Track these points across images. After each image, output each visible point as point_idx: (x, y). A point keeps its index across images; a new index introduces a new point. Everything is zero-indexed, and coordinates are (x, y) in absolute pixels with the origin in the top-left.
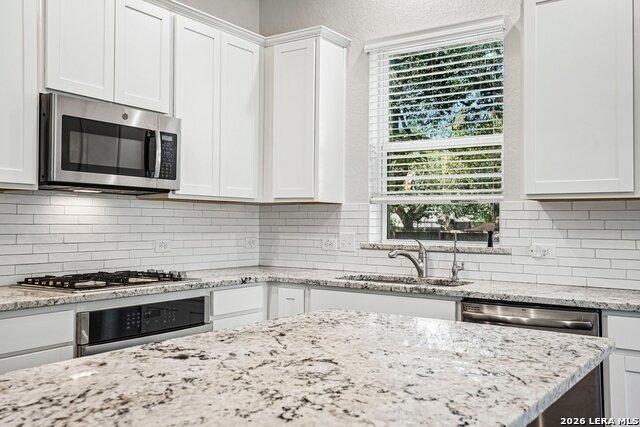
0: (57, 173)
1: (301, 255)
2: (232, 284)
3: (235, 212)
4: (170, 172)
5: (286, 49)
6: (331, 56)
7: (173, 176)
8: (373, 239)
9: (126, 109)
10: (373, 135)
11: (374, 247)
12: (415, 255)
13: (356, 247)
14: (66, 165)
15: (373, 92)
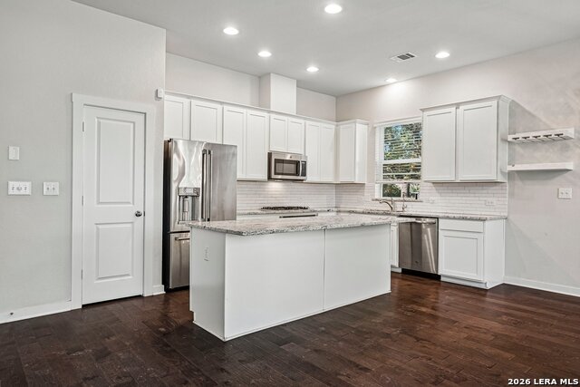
0: (273, 176)
1: (350, 202)
2: (324, 211)
3: (327, 187)
4: (304, 174)
5: (345, 128)
6: (361, 129)
7: (305, 175)
8: (377, 197)
9: (285, 154)
10: (377, 158)
11: (377, 200)
12: (390, 203)
13: (370, 200)
14: (276, 174)
15: (377, 145)
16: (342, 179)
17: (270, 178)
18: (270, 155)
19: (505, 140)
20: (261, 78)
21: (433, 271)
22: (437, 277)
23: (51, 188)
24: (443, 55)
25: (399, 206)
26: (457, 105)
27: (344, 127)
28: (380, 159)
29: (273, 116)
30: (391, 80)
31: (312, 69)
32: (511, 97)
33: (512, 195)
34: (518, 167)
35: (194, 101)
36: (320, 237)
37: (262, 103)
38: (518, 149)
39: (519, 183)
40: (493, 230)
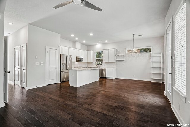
1: (90, 66)
4: (82, 61)
6: (92, 52)
11: (95, 65)
12: (97, 66)
13: (93, 65)
16: (88, 61)
17: (76, 61)
18: (76, 57)
19: (116, 55)
20: (74, 42)
21: (105, 77)
22: (106, 78)
23: (42, 63)
24: (106, 41)
25: (99, 66)
26: (109, 49)
27: (89, 52)
28: (95, 58)
29: (77, 50)
30: (97, 44)
31: (84, 42)
32: (116, 49)
33: (117, 64)
34: (118, 60)
35: (64, 47)
36: (89, 71)
37: (74, 47)
38: (118, 57)
39: (118, 62)
40: (114, 70)
